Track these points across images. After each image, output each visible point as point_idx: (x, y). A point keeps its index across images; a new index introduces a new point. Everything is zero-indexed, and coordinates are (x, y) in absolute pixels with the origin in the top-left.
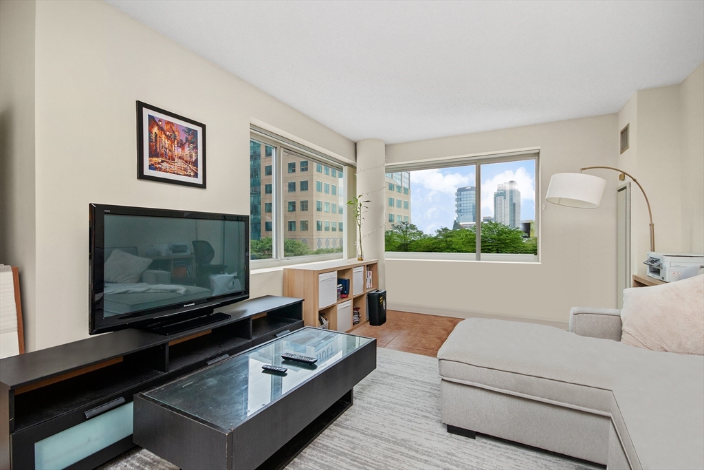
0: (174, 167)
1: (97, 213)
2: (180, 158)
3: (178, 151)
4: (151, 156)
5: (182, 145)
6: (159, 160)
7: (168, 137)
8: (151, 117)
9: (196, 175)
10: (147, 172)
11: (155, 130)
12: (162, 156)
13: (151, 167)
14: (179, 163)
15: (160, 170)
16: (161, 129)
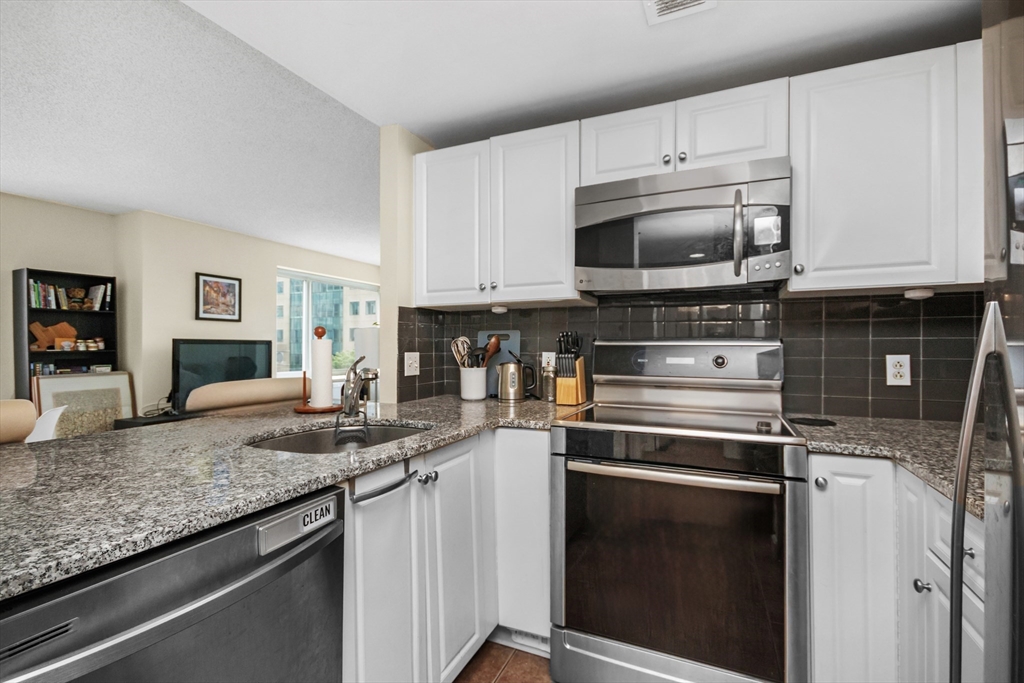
0: (219, 310)
1: (176, 343)
2: (223, 303)
3: (222, 300)
4: (205, 304)
5: (224, 295)
6: (209, 307)
7: (215, 292)
8: (205, 281)
9: (234, 314)
10: (202, 315)
11: (207, 288)
12: (211, 304)
13: (205, 312)
14: (222, 307)
15: (210, 313)
16: (211, 287)
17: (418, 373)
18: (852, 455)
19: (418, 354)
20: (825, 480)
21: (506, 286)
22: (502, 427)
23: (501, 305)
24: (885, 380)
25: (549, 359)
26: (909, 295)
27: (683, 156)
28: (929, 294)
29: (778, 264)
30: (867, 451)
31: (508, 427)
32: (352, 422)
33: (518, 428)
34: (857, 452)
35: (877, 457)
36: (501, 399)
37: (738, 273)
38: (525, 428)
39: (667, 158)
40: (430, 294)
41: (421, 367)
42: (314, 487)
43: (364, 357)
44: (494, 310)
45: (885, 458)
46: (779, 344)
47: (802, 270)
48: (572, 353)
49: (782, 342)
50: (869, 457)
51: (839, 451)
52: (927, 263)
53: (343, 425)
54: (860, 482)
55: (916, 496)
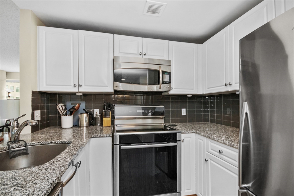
17: (40, 119)
18: (189, 133)
19: (40, 111)
20: (184, 140)
21: (85, 86)
22: (93, 137)
23: (80, 92)
24: (181, 114)
25: (97, 112)
26: (188, 96)
27: (145, 54)
28: (191, 96)
29: (168, 87)
30: (191, 132)
31: (95, 137)
32: (17, 146)
33: (100, 137)
34: (189, 132)
35: (193, 133)
36: (81, 127)
37: (160, 89)
38: (102, 137)
39: (141, 53)
40: (47, 86)
41: (41, 117)
42: (53, 187)
43: (25, 115)
44: (77, 94)
45: (194, 133)
46: (163, 106)
47: (172, 89)
48: (109, 109)
49: (164, 106)
50: (191, 133)
51: (186, 132)
52: (193, 89)
53: (12, 148)
54: (189, 139)
55: (202, 140)
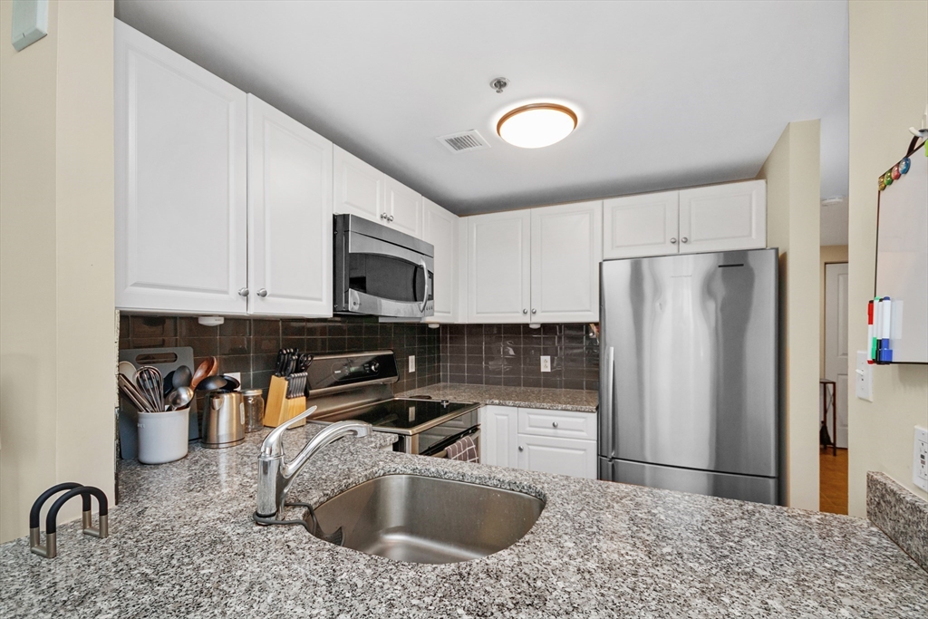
26: (432, 326)
37: (423, 311)
39: (384, 215)
48: (303, 370)
55: (507, 415)
